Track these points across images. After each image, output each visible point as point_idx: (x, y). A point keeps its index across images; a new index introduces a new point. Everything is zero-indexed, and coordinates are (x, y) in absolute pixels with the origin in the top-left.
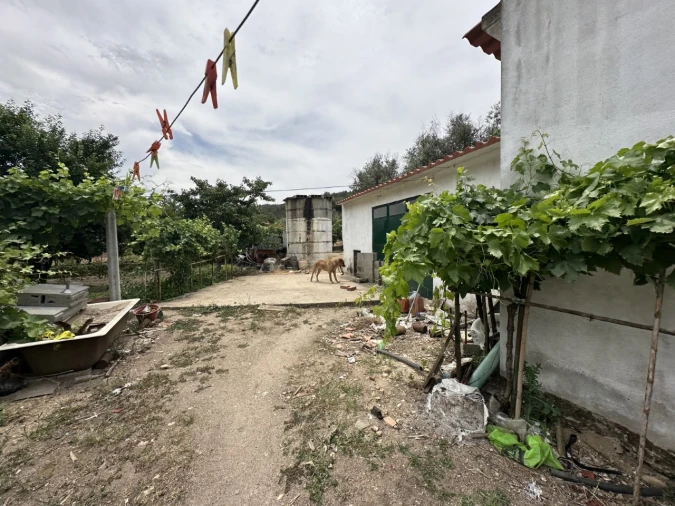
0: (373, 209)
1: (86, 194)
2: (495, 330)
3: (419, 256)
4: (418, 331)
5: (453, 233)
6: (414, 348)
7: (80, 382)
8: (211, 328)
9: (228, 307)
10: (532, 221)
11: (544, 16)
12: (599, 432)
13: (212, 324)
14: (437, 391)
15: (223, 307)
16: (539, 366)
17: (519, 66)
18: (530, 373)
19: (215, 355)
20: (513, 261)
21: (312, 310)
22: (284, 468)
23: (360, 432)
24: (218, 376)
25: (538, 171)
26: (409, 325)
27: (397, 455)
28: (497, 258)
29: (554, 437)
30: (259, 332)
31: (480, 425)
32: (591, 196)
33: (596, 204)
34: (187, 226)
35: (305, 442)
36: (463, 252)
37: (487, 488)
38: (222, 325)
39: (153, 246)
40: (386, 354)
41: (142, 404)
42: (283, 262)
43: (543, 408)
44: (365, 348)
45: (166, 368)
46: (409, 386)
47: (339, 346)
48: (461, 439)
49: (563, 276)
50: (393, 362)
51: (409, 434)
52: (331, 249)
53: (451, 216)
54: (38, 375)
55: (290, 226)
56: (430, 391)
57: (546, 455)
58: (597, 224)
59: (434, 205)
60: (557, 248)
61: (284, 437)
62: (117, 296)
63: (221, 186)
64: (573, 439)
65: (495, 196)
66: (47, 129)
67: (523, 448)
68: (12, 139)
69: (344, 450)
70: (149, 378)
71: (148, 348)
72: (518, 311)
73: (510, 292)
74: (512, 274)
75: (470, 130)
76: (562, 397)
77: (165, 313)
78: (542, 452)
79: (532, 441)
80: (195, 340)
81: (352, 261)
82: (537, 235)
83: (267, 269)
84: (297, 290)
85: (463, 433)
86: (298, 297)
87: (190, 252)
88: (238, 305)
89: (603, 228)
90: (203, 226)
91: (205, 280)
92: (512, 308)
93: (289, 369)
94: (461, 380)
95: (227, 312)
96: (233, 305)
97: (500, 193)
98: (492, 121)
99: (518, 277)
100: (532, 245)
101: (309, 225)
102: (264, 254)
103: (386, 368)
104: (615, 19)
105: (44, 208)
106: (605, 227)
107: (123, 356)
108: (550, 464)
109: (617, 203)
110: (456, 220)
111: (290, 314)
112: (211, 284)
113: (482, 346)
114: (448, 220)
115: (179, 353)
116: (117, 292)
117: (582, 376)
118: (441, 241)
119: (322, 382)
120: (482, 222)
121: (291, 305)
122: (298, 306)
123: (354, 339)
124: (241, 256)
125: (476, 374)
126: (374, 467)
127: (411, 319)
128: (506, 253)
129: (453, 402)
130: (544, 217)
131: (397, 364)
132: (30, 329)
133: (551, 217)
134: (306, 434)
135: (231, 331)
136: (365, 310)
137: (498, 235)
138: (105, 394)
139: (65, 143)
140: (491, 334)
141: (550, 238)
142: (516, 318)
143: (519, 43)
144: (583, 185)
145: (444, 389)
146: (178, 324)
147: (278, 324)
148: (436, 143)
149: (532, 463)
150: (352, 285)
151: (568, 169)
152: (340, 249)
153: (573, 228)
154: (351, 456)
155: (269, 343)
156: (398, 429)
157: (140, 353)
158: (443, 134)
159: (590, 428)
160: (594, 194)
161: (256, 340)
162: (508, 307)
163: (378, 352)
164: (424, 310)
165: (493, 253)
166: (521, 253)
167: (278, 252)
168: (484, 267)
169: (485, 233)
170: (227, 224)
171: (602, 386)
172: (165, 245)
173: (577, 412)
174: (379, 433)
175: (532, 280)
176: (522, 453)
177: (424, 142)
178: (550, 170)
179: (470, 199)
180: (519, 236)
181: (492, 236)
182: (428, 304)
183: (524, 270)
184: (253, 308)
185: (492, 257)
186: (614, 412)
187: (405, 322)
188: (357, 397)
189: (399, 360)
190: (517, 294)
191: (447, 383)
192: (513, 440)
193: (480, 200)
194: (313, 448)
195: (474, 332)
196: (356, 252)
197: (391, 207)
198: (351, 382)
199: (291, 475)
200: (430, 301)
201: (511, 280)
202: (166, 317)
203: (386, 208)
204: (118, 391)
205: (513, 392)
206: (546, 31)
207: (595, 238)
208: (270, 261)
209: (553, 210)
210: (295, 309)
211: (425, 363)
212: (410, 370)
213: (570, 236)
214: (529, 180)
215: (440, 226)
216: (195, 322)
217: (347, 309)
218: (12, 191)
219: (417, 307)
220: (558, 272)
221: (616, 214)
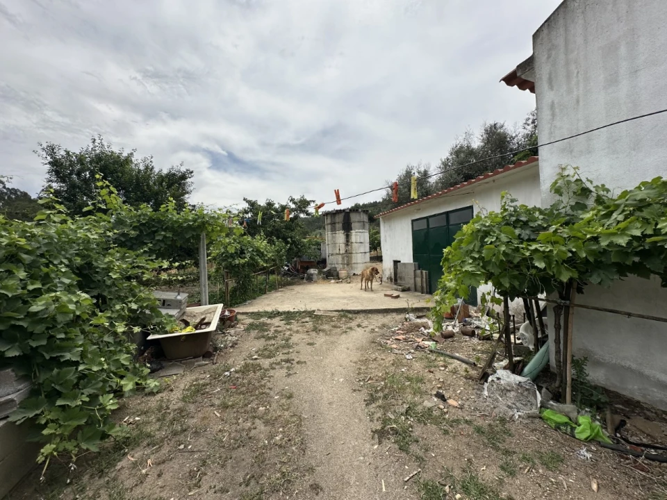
0: (413, 221)
1: (190, 221)
2: (543, 332)
3: (475, 267)
4: (467, 335)
5: (503, 248)
6: (465, 349)
7: (200, 366)
8: (279, 329)
9: (288, 312)
10: (570, 238)
11: (573, 67)
12: (648, 418)
13: (279, 326)
14: (493, 381)
15: (284, 313)
16: (586, 359)
17: (552, 106)
18: (578, 365)
19: (291, 350)
20: (555, 271)
21: (361, 315)
22: (374, 430)
23: (429, 409)
24: (299, 366)
25: (574, 193)
26: (456, 330)
27: (462, 426)
28: (541, 269)
29: (604, 421)
30: (321, 334)
31: (534, 407)
32: (618, 219)
33: (621, 225)
34: (249, 242)
35: (385, 414)
36: (512, 263)
37: (543, 450)
38: (288, 327)
39: (224, 260)
40: (440, 354)
41: (249, 383)
42: (324, 273)
43: (592, 395)
44: (418, 348)
45: (256, 359)
46: (466, 378)
47: (394, 346)
48: (517, 417)
49: (600, 283)
50: (447, 359)
51: (471, 412)
52: (368, 260)
53: (500, 235)
54: (170, 360)
55: (330, 239)
56: (486, 381)
57: (596, 431)
58: (622, 241)
59: (485, 226)
60: (591, 259)
61: (366, 410)
62: (206, 301)
63: (270, 205)
64: (623, 423)
65: (537, 214)
66: (142, 167)
67: (574, 426)
68: (118, 177)
69: (419, 420)
70: (246, 365)
71: (236, 344)
72: (562, 310)
73: (555, 296)
74: (555, 281)
75: (506, 138)
76: (612, 389)
77: (239, 317)
78: (592, 429)
79: (581, 420)
80: (269, 338)
81: (392, 271)
82: (574, 250)
83: (310, 279)
84: (344, 298)
85: (519, 413)
86: (348, 304)
87: (253, 265)
88: (296, 310)
89: (627, 244)
90: (261, 242)
91: (260, 289)
92: (557, 310)
93: (356, 363)
94: (514, 372)
95: (289, 316)
96: (292, 310)
97: (541, 212)
98: (530, 128)
99: (561, 283)
100: (570, 257)
101: (348, 237)
102: (305, 265)
103: (441, 363)
104: (634, 72)
105: (163, 233)
106: (629, 243)
107: (221, 349)
108: (600, 440)
109: (639, 225)
110: (504, 238)
111: (344, 319)
112: (265, 293)
113: (531, 347)
114: (497, 238)
115: (262, 348)
116: (206, 299)
117: (629, 369)
118: (494, 255)
119: (387, 373)
120: (526, 238)
121: (342, 311)
122: (349, 312)
123: (406, 340)
124: (286, 268)
125: (526, 369)
126: (446, 432)
127: (458, 324)
128: (549, 264)
129: (508, 388)
130: (579, 235)
131: (451, 361)
132: (167, 324)
133: (586, 235)
134: (385, 408)
135: (297, 332)
136: (411, 316)
137: (541, 249)
138: (219, 376)
139: (154, 178)
140: (540, 336)
141: (586, 252)
142: (562, 317)
143: (551, 87)
144: (611, 209)
145: (498, 379)
146: (251, 327)
147: (335, 327)
148: (470, 152)
149: (583, 436)
150: (395, 293)
151: (601, 193)
152: (379, 259)
153: (604, 243)
154: (425, 424)
155: (332, 343)
156: (462, 409)
157: (231, 347)
158: (476, 143)
159: (638, 414)
160: (621, 218)
161: (321, 340)
162: (554, 308)
163: (431, 351)
164: (470, 316)
165: (537, 264)
166: (562, 264)
167: (319, 263)
168: (531, 275)
169: (530, 248)
170: (278, 238)
171: (648, 377)
172: (234, 259)
173: (625, 401)
174: (445, 410)
175: (575, 285)
176: (573, 429)
177: (458, 152)
178: (585, 192)
179: (514, 218)
180: (559, 250)
181: (536, 250)
182: (472, 310)
183: (565, 278)
184: (310, 314)
185: (537, 267)
186: (661, 401)
187: (452, 327)
188: (419, 385)
189: (453, 358)
190: (562, 297)
191: (501, 373)
192: (566, 420)
193: (523, 218)
194: (393, 417)
195: (523, 335)
196: (396, 262)
197: (430, 220)
198: (412, 374)
199: (381, 434)
200: (475, 308)
201: (555, 285)
202: (240, 320)
203: (425, 220)
204: (227, 373)
205: (563, 382)
206: (575, 79)
207: (622, 251)
208: (313, 271)
209: (587, 229)
210: (347, 314)
211: (478, 359)
212: (464, 366)
213: (602, 251)
214: (567, 201)
215: (491, 243)
216: (264, 324)
217: (394, 315)
218: (144, 222)
219: (462, 314)
220: (594, 279)
221: (638, 233)
